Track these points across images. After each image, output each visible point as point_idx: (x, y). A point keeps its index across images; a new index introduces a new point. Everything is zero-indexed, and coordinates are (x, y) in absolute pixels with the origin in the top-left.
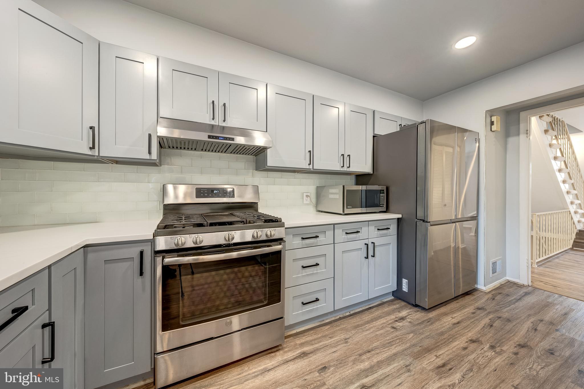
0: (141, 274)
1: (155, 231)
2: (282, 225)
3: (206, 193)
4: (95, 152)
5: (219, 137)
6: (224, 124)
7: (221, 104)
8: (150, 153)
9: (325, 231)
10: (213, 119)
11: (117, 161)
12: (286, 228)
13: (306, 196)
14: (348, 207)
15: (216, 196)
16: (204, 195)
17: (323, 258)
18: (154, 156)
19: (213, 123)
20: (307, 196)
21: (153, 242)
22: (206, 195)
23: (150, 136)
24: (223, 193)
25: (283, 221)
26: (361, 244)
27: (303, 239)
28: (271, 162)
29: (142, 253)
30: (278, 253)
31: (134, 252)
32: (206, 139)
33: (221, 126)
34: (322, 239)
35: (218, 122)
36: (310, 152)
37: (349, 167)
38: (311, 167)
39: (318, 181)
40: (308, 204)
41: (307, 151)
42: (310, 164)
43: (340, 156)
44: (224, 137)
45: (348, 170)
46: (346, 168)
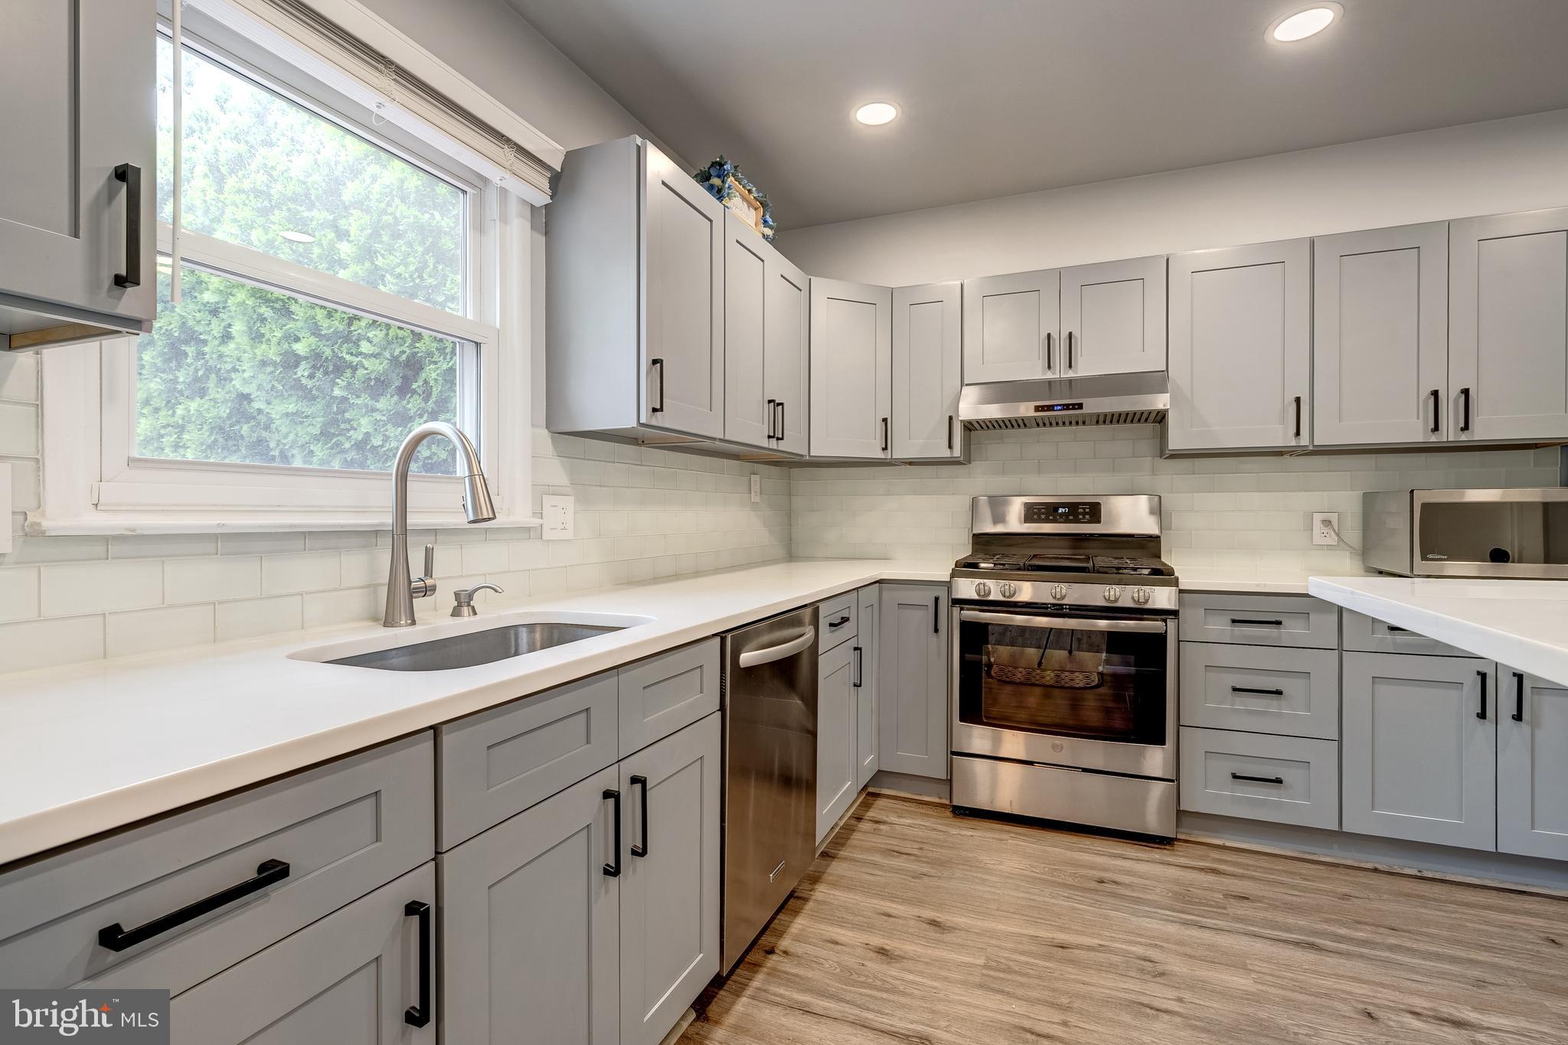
0: (936, 630)
1: (953, 569)
2: (1175, 582)
3: (1043, 514)
4: (887, 453)
5: (1053, 406)
6: (1071, 374)
7: (1065, 334)
8: (950, 447)
9: (1308, 613)
10: (1049, 369)
11: (911, 463)
12: (1181, 591)
13: (1322, 523)
14: (1430, 556)
15: (1062, 520)
16: (1039, 517)
17: (1302, 684)
18: (957, 451)
19: (1049, 375)
20: (1327, 523)
21: (948, 585)
22: (1043, 517)
23: (951, 418)
24: (1076, 512)
25: (1176, 574)
27: (1234, 621)
28: (1177, 440)
29: (937, 599)
31: (927, 597)
32: (1032, 413)
33: (1065, 380)
34: (1289, 630)
35: (1061, 372)
36: (1298, 400)
37: (1466, 428)
38: (1304, 440)
39: (1366, 473)
40: (1330, 547)
41: (1290, 399)
42: (1298, 433)
43: (1423, 396)
44: (1064, 405)
45: (1464, 437)
46: (1450, 432)
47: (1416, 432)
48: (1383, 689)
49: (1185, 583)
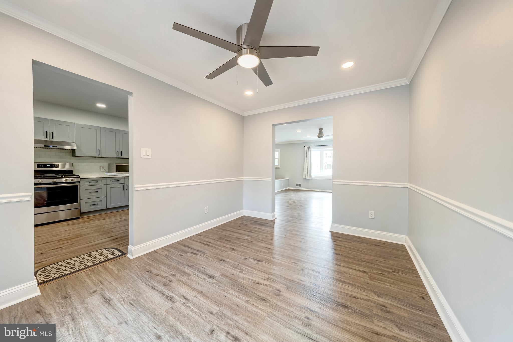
2: (79, 177)
5: (49, 146)
6: (52, 140)
9: (101, 180)
10: (47, 138)
12: (81, 179)
16: (41, 167)
17: (100, 190)
19: (46, 139)
20: (103, 168)
22: (43, 167)
24: (52, 166)
26: (121, 185)
27: (90, 182)
28: (77, 154)
30: (77, 186)
32: (44, 147)
33: (51, 141)
34: (99, 183)
35: (49, 139)
36: (99, 150)
37: (121, 156)
38: (100, 156)
39: (109, 161)
40: (103, 172)
41: (98, 150)
42: (99, 155)
43: (116, 152)
44: (52, 146)
45: (121, 157)
46: (120, 156)
47: (115, 156)
48: (112, 189)
49: (81, 177)
